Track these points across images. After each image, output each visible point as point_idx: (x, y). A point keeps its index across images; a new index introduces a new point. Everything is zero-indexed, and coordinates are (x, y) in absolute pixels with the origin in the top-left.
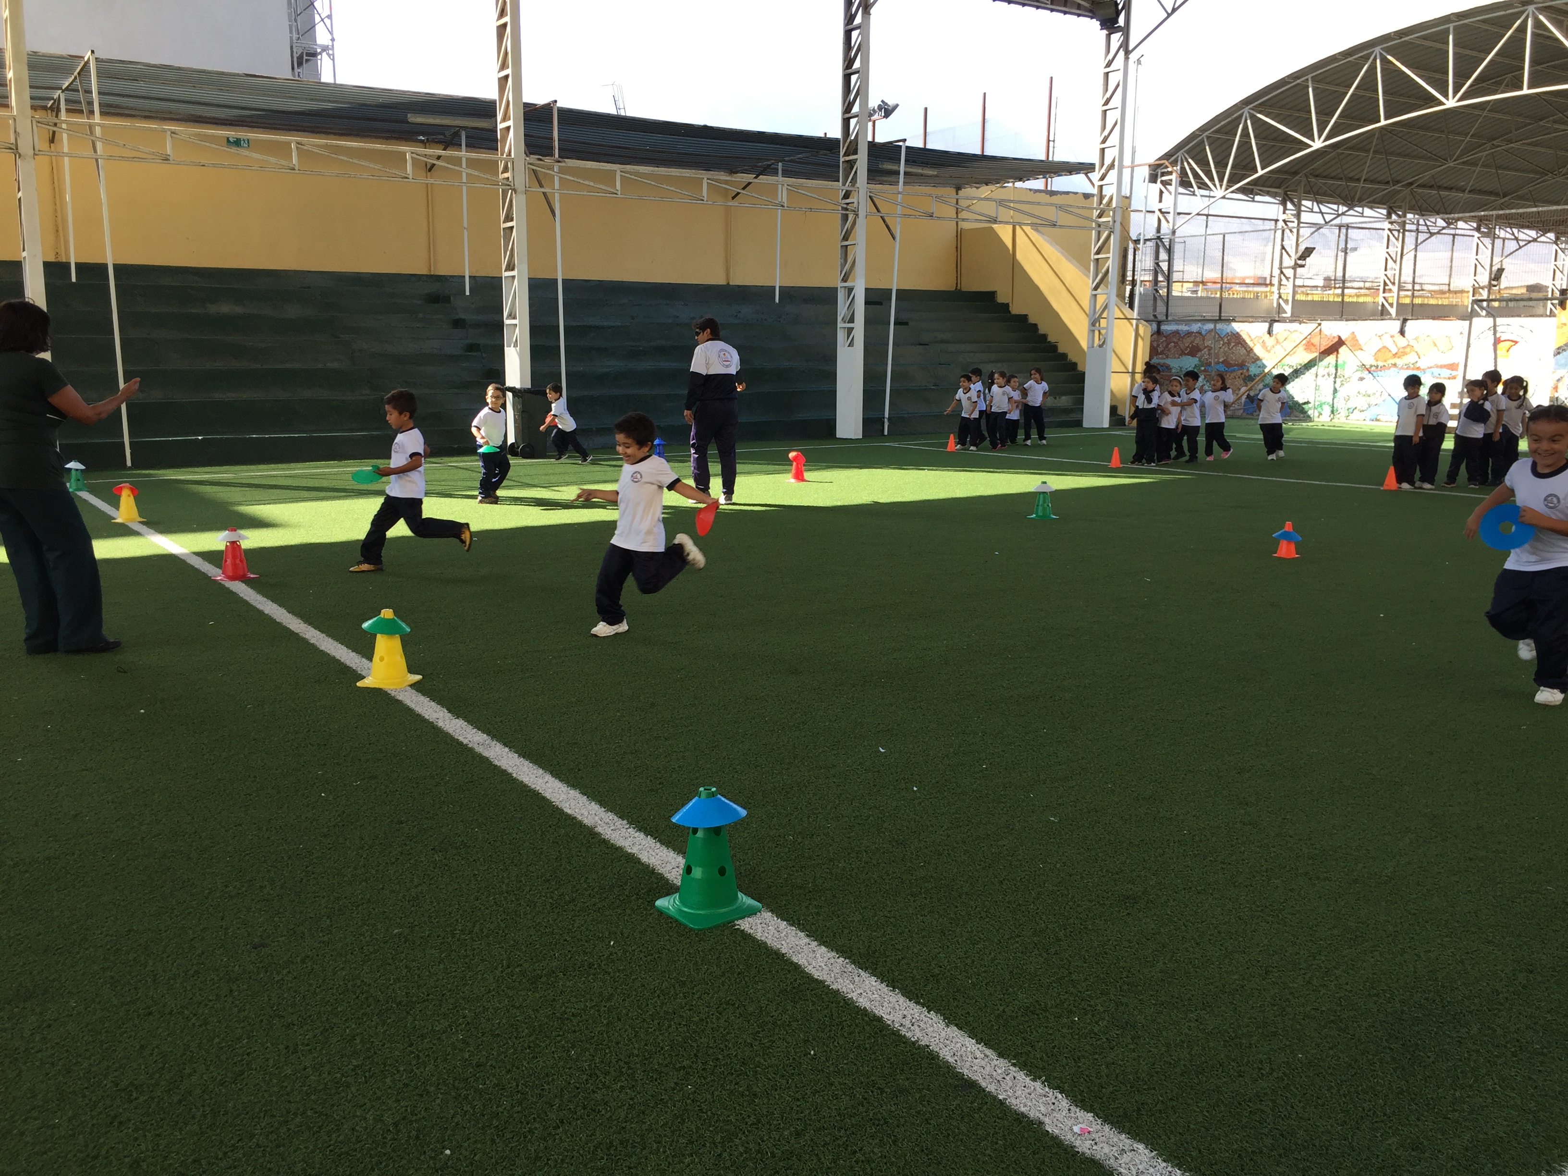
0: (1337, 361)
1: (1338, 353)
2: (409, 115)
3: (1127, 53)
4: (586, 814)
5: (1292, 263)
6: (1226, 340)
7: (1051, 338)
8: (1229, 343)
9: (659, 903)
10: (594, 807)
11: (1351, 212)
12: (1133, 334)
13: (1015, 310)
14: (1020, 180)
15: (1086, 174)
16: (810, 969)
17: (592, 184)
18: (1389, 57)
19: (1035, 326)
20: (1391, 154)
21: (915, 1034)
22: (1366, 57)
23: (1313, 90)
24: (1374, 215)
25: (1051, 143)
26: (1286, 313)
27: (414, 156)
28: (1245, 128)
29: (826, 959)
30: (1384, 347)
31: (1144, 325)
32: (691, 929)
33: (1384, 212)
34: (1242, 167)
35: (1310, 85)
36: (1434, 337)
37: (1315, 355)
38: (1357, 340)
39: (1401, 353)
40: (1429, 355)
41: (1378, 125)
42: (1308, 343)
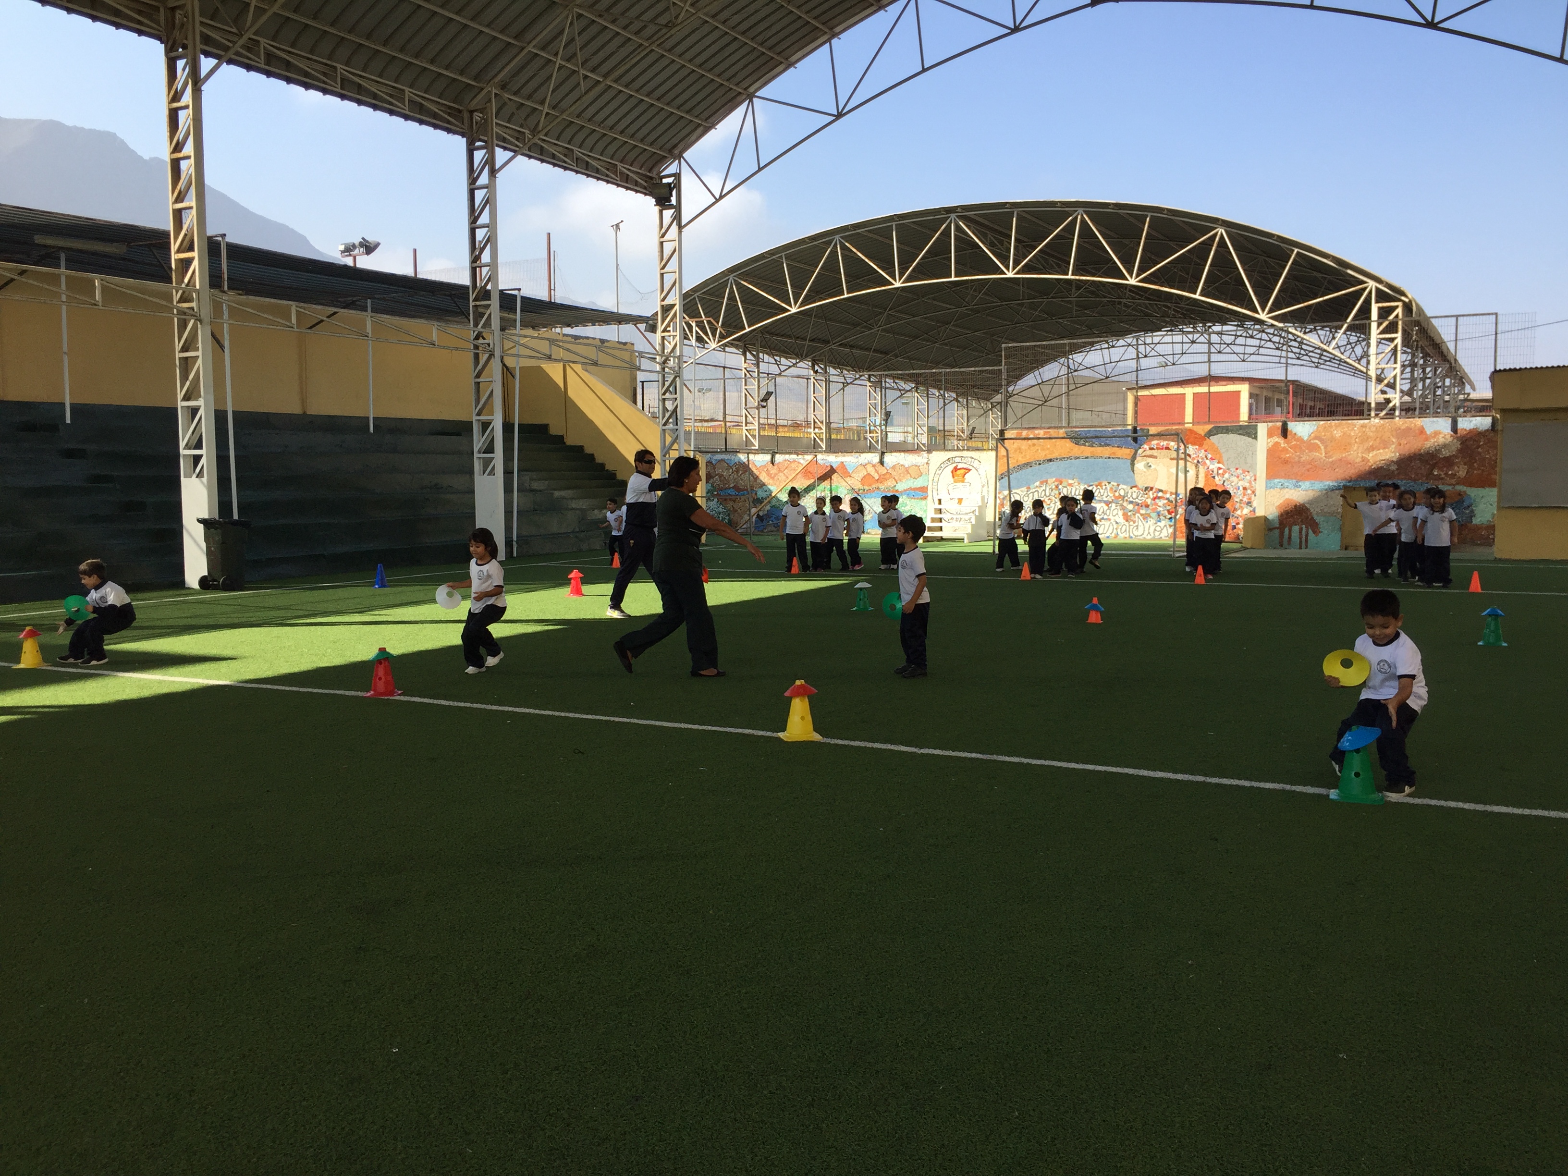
0: (831, 486)
1: (831, 479)
3: (680, 227)
5: (756, 404)
6: (734, 469)
7: (609, 467)
8: (737, 471)
13: (570, 441)
14: (569, 326)
15: (635, 325)
17: (271, 317)
18: (847, 244)
19: (592, 456)
22: (828, 243)
23: (787, 266)
27: (105, 283)
30: (869, 474)
33: (810, 364)
34: (732, 324)
35: (784, 261)
36: (907, 466)
37: (813, 481)
38: (846, 469)
39: (882, 479)
40: (904, 481)
41: (842, 297)
42: (806, 472)
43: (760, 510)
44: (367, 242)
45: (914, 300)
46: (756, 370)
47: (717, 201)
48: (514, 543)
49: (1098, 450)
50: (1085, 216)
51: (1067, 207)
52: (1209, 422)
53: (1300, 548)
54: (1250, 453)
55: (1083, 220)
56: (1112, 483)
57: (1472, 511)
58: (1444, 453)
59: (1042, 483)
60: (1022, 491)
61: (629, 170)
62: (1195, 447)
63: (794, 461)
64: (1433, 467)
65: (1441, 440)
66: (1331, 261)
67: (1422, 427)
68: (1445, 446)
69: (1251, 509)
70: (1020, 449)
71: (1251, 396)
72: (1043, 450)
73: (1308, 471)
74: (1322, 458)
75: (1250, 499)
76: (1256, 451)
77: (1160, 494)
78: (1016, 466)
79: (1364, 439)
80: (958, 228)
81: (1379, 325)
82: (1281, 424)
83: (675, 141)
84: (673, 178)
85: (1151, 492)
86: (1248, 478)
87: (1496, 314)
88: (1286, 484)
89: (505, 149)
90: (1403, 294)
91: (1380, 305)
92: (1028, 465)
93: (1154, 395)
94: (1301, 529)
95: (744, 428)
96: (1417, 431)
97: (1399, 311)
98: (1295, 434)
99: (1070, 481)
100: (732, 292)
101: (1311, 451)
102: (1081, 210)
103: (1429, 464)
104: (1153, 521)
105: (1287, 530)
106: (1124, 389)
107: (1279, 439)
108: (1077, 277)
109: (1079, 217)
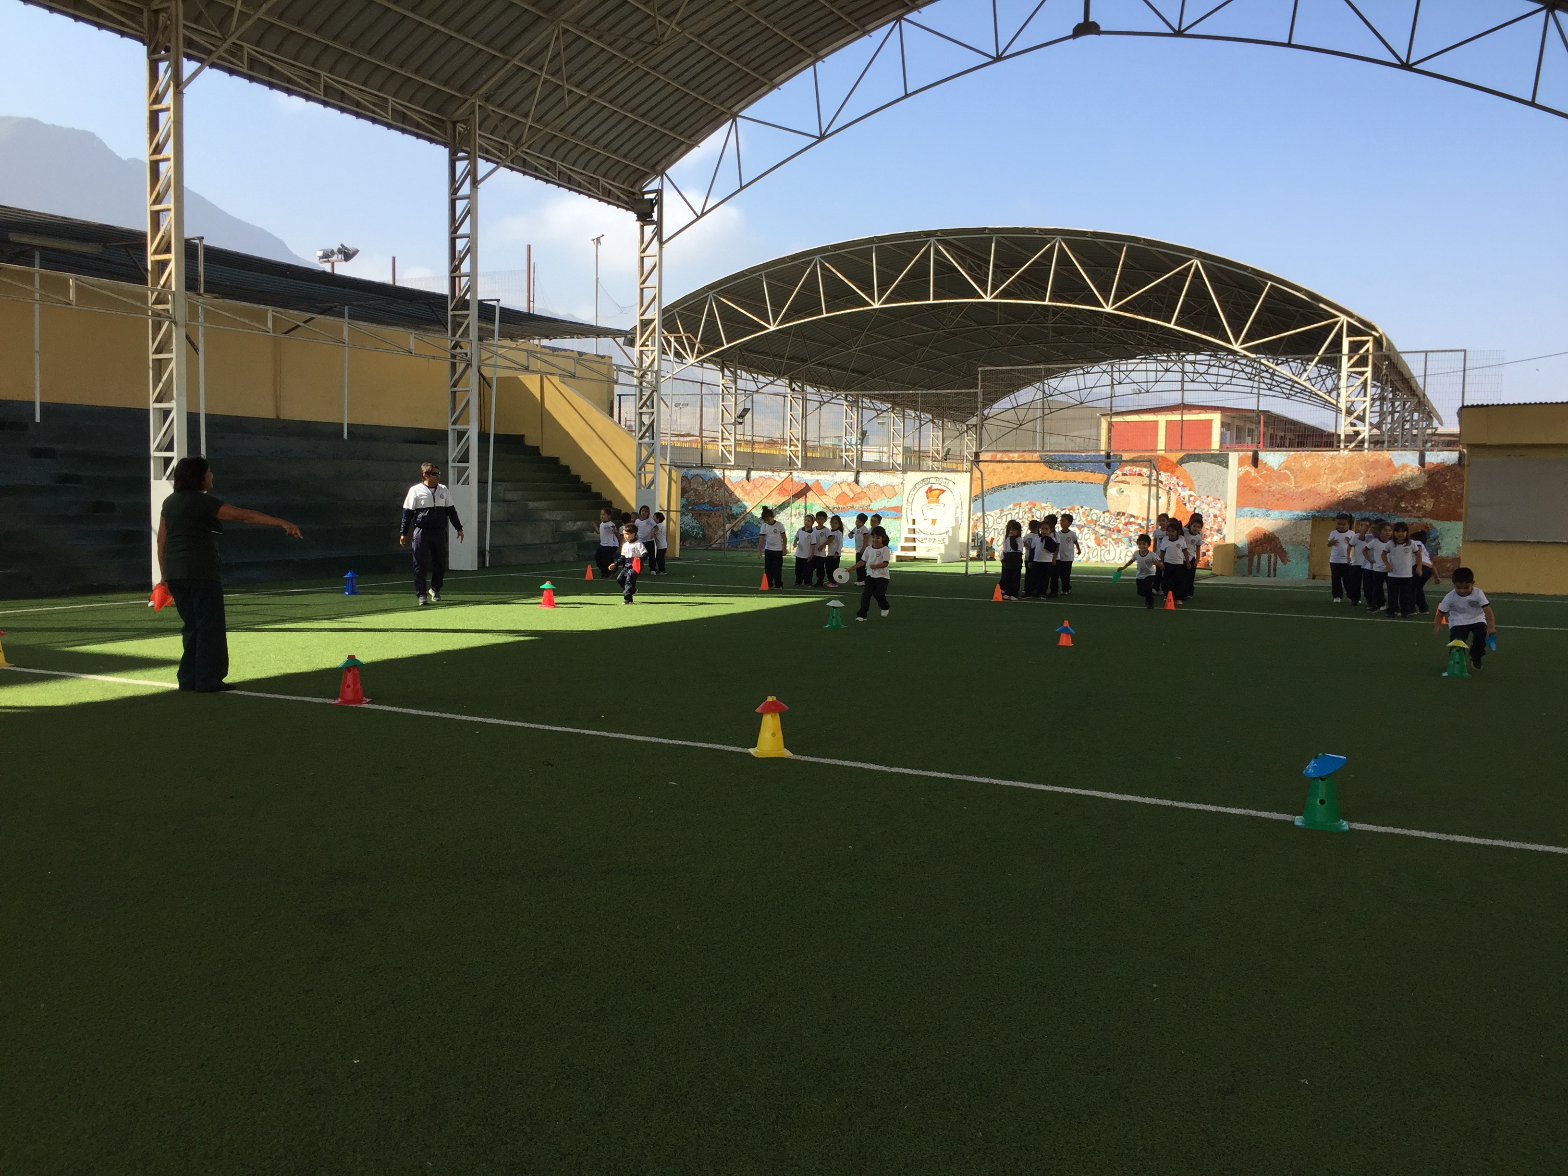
0: (806, 504)
1: (806, 496)
2: (11, 234)
3: (661, 243)
5: (733, 421)
6: (709, 484)
7: (584, 480)
8: (713, 487)
12: (667, 477)
13: (546, 452)
14: (547, 337)
15: (614, 339)
17: (247, 321)
18: (826, 264)
19: (567, 469)
22: (809, 263)
23: (767, 285)
30: (844, 493)
31: (676, 471)
33: (787, 382)
34: (709, 340)
35: (764, 279)
36: (881, 485)
37: (788, 498)
38: (821, 487)
39: (857, 497)
40: (878, 500)
41: (821, 317)
42: (781, 489)
43: (735, 526)
44: (346, 248)
45: (893, 321)
46: (734, 387)
47: (698, 218)
48: (487, 553)
49: (1072, 475)
50: (1062, 243)
51: (1046, 234)
52: (1181, 450)
53: (1269, 576)
54: (1221, 481)
55: (1060, 246)
56: (1085, 508)
57: (1439, 544)
58: (1411, 486)
59: (1015, 505)
60: (996, 513)
61: (611, 185)
62: (1167, 474)
63: (770, 478)
64: (1402, 499)
65: (1409, 474)
66: (1304, 295)
67: (1391, 459)
68: (1412, 479)
69: (1222, 536)
70: (994, 471)
71: (1223, 425)
72: (1017, 473)
73: (1278, 500)
74: (1291, 488)
75: (1221, 526)
76: (1227, 479)
77: (1132, 520)
78: (990, 488)
79: (1333, 470)
80: (938, 252)
81: (1350, 358)
82: (1252, 453)
83: (657, 157)
84: (655, 194)
85: (1123, 517)
86: (1219, 505)
87: (1465, 351)
88: (1256, 513)
89: (488, 160)
90: (1374, 329)
91: (1352, 339)
92: (1002, 487)
93: (1128, 422)
94: (1270, 558)
95: (720, 443)
96: (1385, 464)
97: (1370, 345)
98: (1266, 463)
99: (1044, 505)
100: (711, 308)
101: (1281, 481)
102: (1059, 238)
103: (1397, 497)
104: (1124, 546)
105: (1256, 558)
106: (1098, 415)
107: (1252, 469)
108: (1054, 304)
109: (1057, 244)
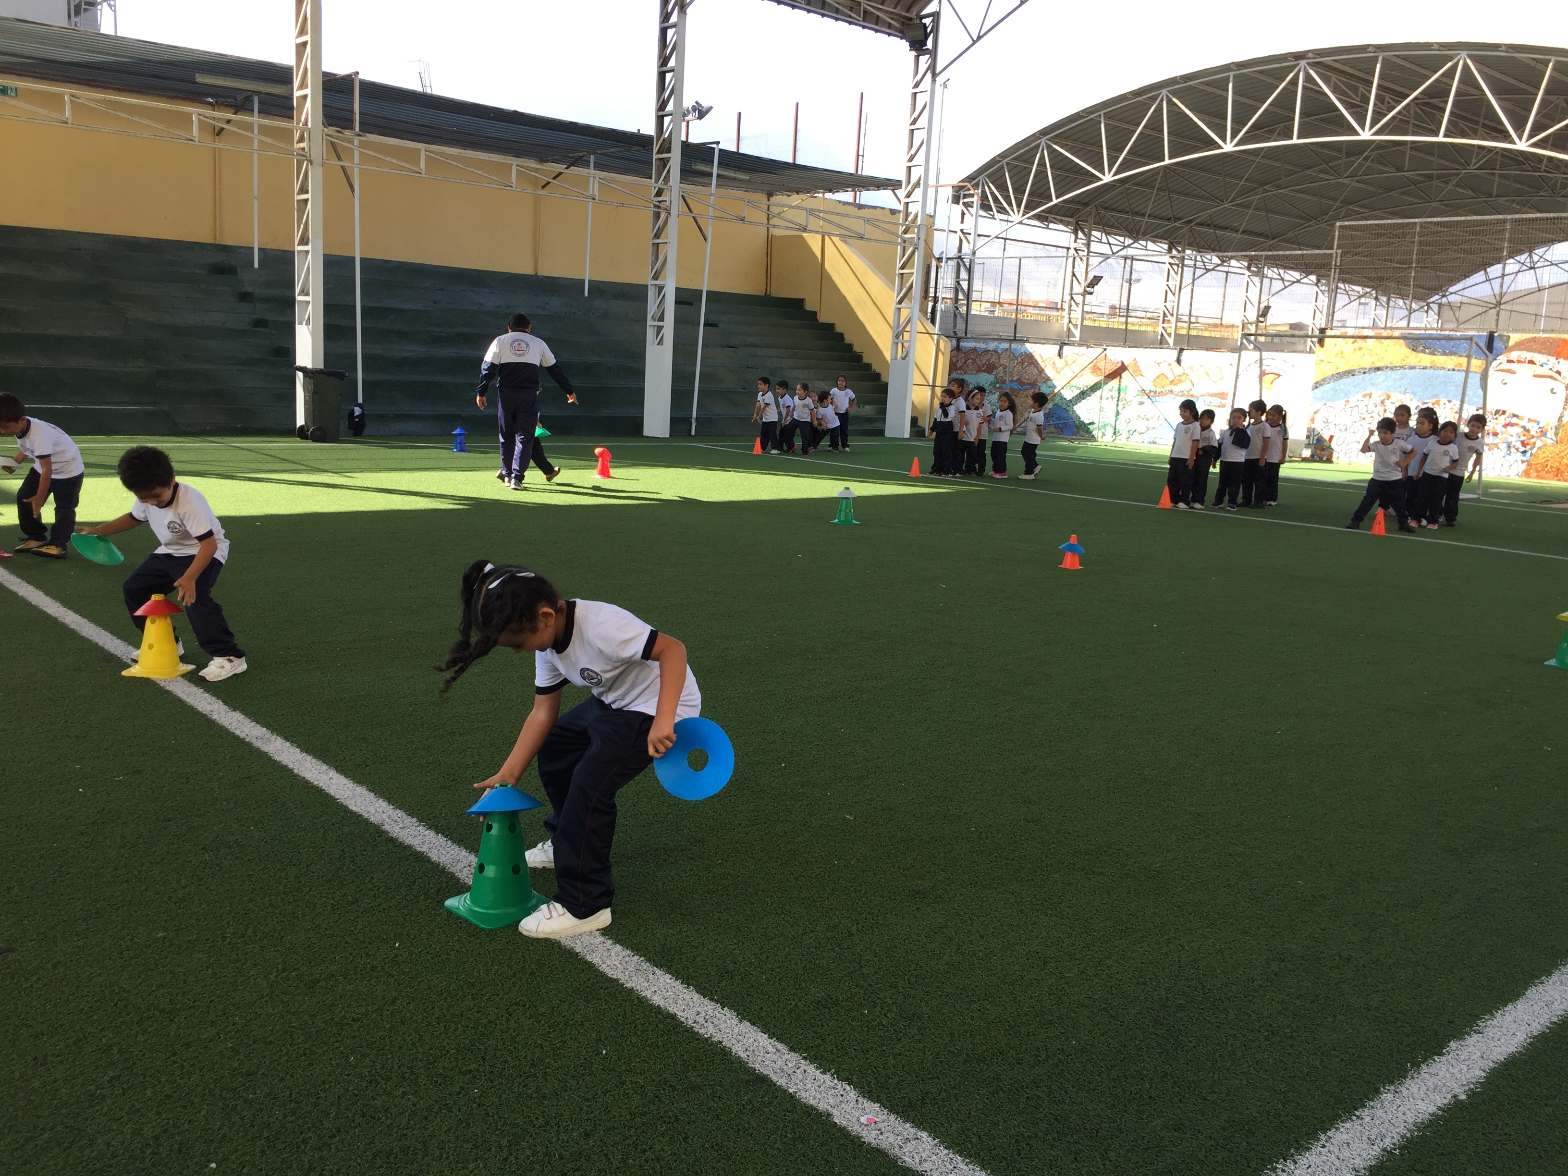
0: (1120, 385)
1: (1121, 377)
2: (197, 75)
3: (934, 75)
4: (373, 811)
5: (1082, 290)
6: (1020, 359)
7: (857, 348)
8: (1023, 362)
9: (449, 903)
10: (382, 804)
11: (1136, 245)
12: (935, 348)
13: (823, 318)
14: (830, 191)
15: (893, 190)
16: (604, 968)
17: (394, 161)
18: (1175, 100)
19: (841, 336)
20: (1174, 192)
21: (708, 1031)
22: (1154, 99)
23: (1105, 127)
24: (1156, 249)
25: (860, 158)
26: (1074, 336)
27: (202, 118)
28: (1042, 157)
29: (620, 958)
30: (1162, 374)
31: (944, 341)
32: (482, 929)
34: (1038, 195)
36: (1207, 366)
37: (1101, 378)
38: (1138, 366)
39: (1176, 380)
40: (1202, 384)
41: (1163, 164)
42: (1094, 367)
44: (700, 105)
46: (1086, 250)
47: (974, 42)
48: (693, 421)
49: (1441, 360)
50: (1468, 61)
51: (1447, 50)
55: (1466, 66)
56: (1453, 402)
60: (1338, 405)
61: (878, 9)
62: (1566, 363)
63: (1084, 354)
70: (1342, 353)
72: (1370, 355)
80: (1308, 78)
84: (931, 18)
85: (1503, 417)
100: (1042, 161)
102: (1465, 54)
108: (1450, 140)
109: (1461, 63)
